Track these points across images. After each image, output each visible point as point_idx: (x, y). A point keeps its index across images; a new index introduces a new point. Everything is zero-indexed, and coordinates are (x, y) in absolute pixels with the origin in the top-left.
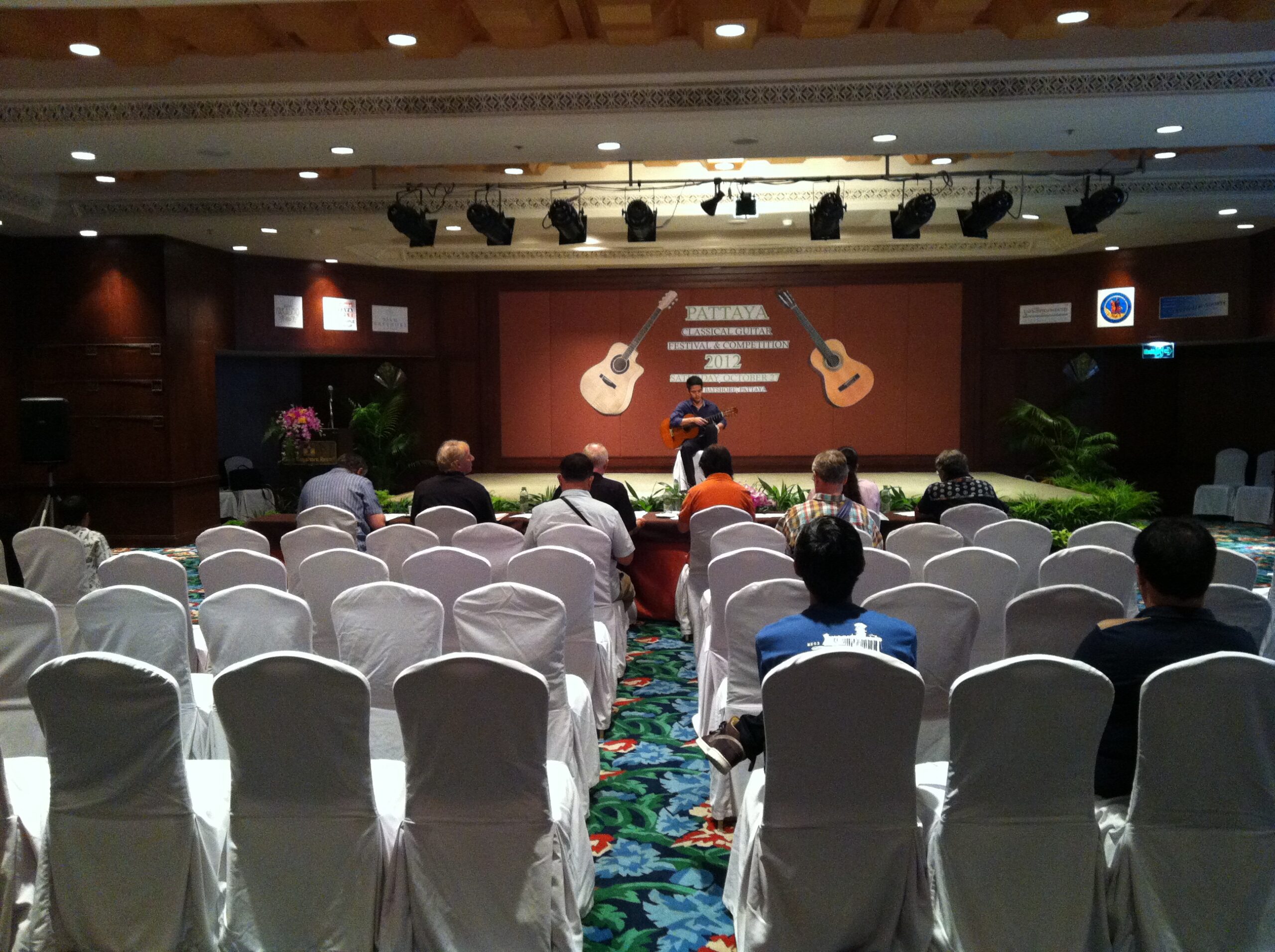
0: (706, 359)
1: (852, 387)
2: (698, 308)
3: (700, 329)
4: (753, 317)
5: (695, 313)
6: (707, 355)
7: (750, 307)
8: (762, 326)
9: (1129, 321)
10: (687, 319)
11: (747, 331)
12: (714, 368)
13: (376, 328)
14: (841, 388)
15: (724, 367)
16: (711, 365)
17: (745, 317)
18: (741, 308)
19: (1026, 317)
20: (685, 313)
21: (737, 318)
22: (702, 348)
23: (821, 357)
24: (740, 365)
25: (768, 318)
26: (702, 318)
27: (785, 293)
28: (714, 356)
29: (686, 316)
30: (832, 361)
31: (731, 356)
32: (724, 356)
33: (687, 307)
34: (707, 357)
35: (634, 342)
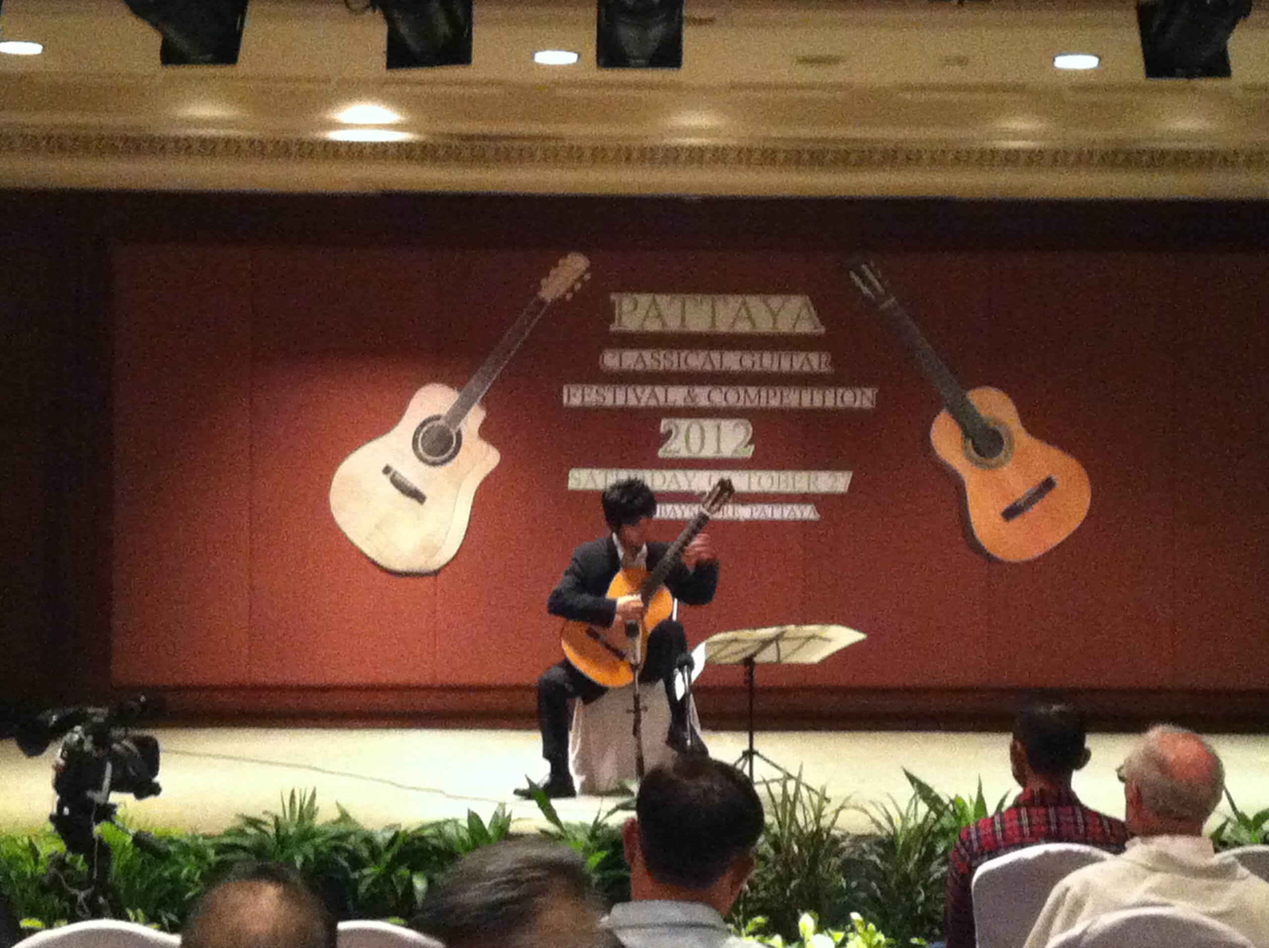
0: (663, 430)
1: (1036, 511)
2: (644, 299)
3: (647, 355)
4: (784, 327)
5: (636, 312)
6: (664, 422)
7: (775, 301)
8: (807, 349)
10: (614, 328)
11: (768, 362)
12: (684, 453)
14: (1010, 514)
15: (709, 452)
16: (676, 447)
17: (765, 326)
18: (755, 302)
20: (608, 313)
21: (743, 327)
22: (653, 403)
23: (958, 434)
24: (752, 448)
25: (822, 330)
26: (653, 326)
27: (864, 267)
28: (683, 424)
29: (611, 319)
31: (727, 425)
32: (709, 424)
33: (614, 297)
34: (665, 425)
35: (474, 384)
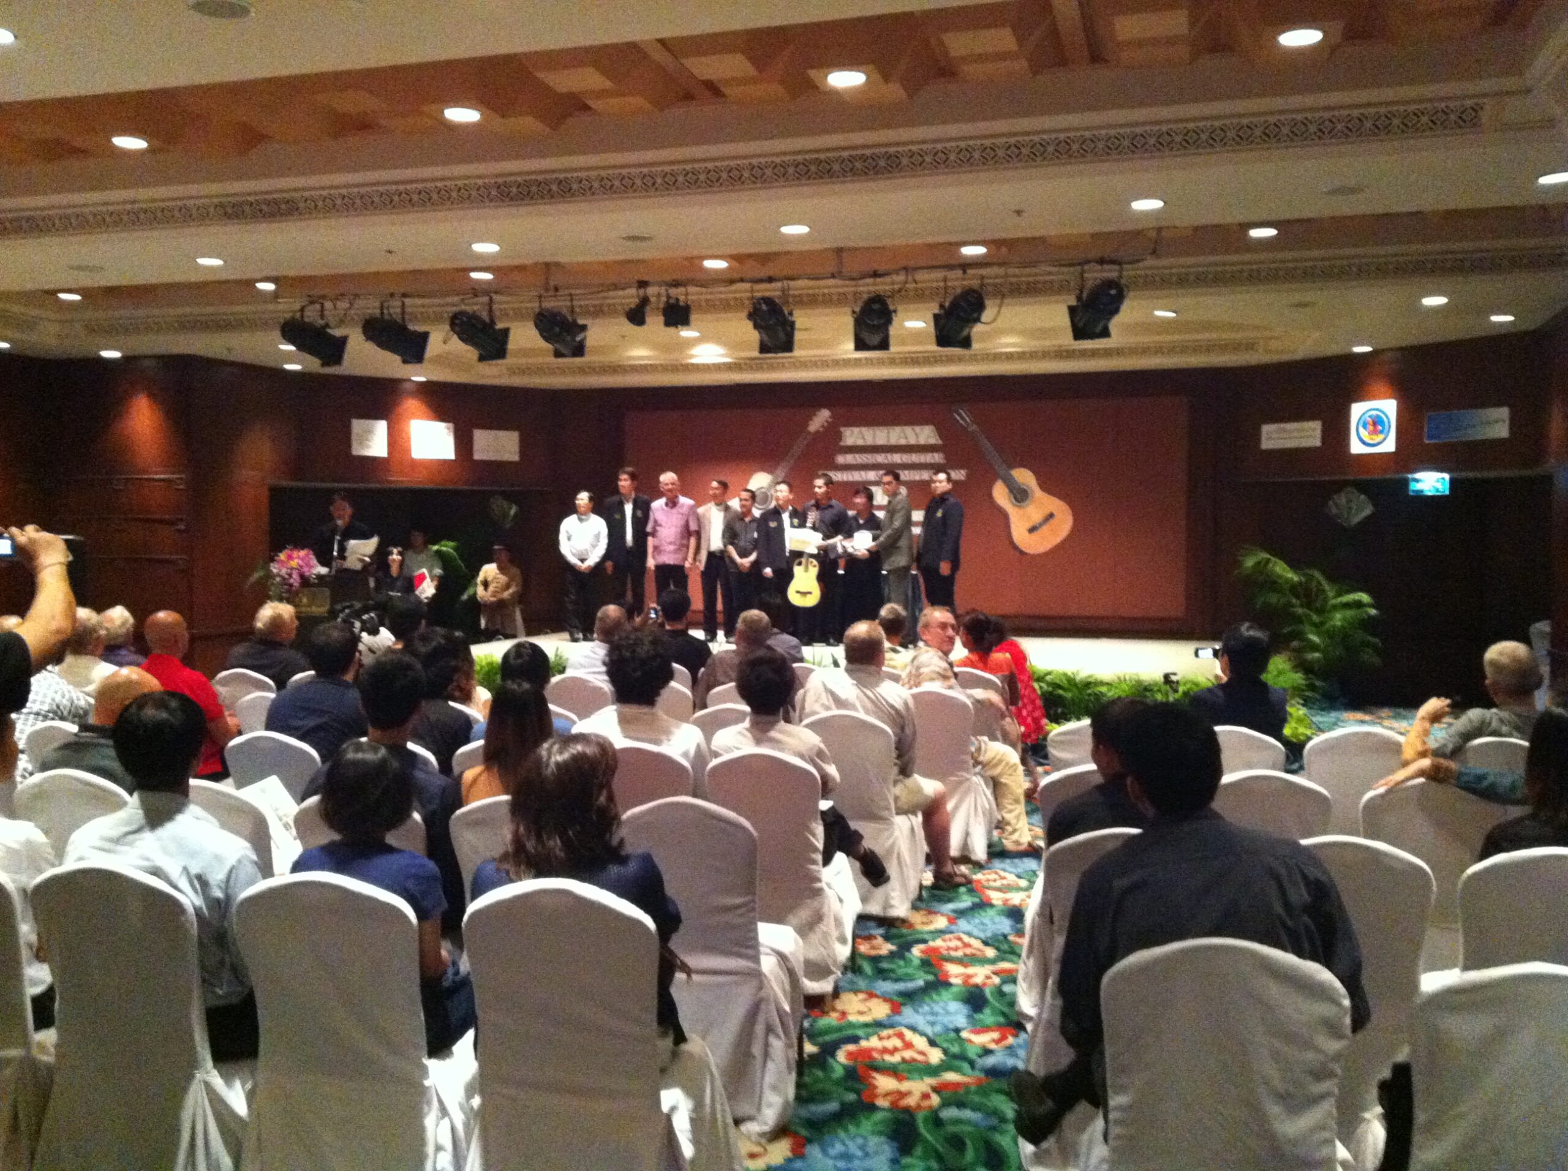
1: (1045, 529)
2: (856, 430)
3: (857, 456)
4: (922, 441)
5: (852, 436)
7: (917, 429)
8: (932, 452)
9: (1389, 445)
10: (842, 444)
11: (915, 458)
13: (477, 456)
14: (1032, 530)
17: (912, 441)
18: (908, 430)
19: (1269, 438)
20: (839, 436)
21: (903, 442)
22: (860, 479)
23: (1007, 490)
25: (940, 442)
26: (860, 442)
27: (961, 411)
29: (841, 440)
30: (1020, 495)
33: (842, 429)
